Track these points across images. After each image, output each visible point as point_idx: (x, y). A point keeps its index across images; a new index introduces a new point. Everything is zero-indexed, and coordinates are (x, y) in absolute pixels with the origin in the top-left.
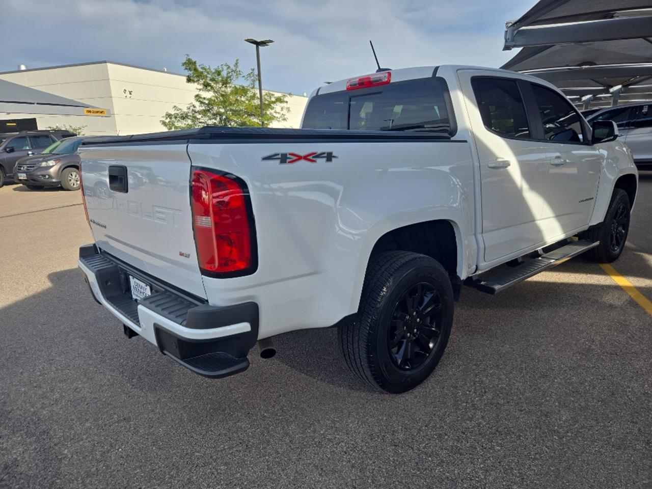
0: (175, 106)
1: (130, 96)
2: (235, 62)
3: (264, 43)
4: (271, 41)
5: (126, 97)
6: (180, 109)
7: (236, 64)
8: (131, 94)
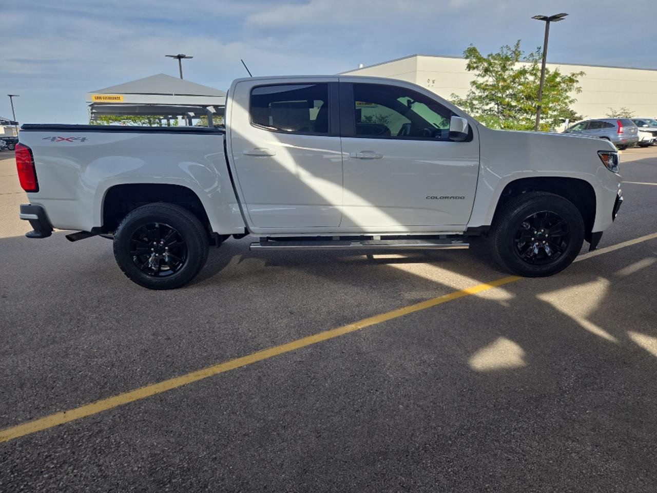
0: (453, 94)
1: (432, 84)
2: (517, 43)
3: (555, 18)
4: (565, 15)
5: (429, 85)
6: (457, 96)
7: (518, 44)
8: (433, 83)
